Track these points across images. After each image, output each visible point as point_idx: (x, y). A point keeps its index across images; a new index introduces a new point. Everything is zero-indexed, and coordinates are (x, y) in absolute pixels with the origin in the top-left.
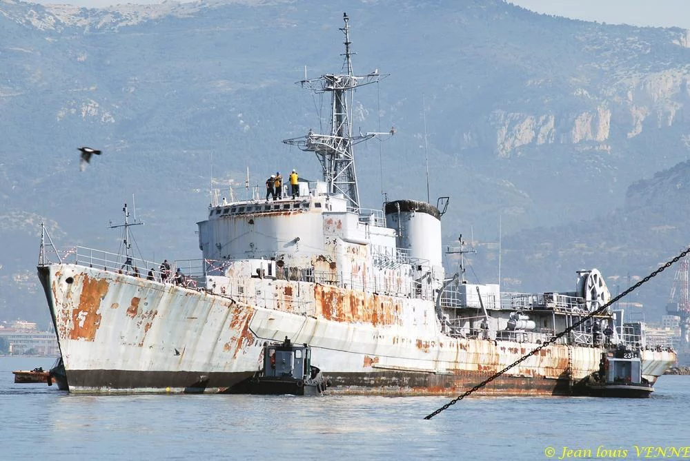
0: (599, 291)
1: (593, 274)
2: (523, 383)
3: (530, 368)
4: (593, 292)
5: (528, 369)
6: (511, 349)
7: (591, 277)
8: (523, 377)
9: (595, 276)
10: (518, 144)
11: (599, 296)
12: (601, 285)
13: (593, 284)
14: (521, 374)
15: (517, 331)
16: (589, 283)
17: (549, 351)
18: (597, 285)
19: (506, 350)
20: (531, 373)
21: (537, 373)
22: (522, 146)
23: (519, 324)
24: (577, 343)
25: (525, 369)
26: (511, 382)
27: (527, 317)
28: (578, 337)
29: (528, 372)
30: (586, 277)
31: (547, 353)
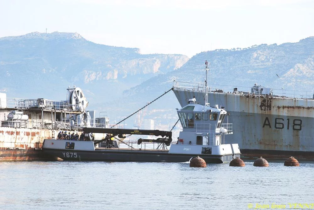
0: (80, 100)
1: (76, 90)
2: (18, 153)
3: (23, 144)
4: (77, 100)
5: (22, 144)
6: (8, 132)
7: (75, 92)
8: (17, 149)
9: (78, 91)
10: (91, 80)
11: (80, 102)
12: (81, 97)
13: (76, 96)
14: (16, 147)
15: (14, 121)
16: (74, 95)
17: (38, 133)
18: (79, 97)
19: (4, 133)
20: (25, 147)
21: (29, 146)
22: (92, 80)
23: (15, 117)
24: (59, 128)
25: (19, 144)
26: (8, 152)
27: (22, 113)
28: (59, 125)
29: (23, 146)
30: (72, 92)
31: (36, 134)
